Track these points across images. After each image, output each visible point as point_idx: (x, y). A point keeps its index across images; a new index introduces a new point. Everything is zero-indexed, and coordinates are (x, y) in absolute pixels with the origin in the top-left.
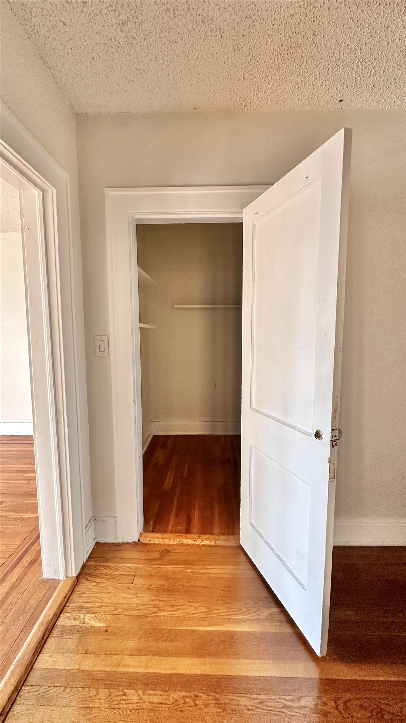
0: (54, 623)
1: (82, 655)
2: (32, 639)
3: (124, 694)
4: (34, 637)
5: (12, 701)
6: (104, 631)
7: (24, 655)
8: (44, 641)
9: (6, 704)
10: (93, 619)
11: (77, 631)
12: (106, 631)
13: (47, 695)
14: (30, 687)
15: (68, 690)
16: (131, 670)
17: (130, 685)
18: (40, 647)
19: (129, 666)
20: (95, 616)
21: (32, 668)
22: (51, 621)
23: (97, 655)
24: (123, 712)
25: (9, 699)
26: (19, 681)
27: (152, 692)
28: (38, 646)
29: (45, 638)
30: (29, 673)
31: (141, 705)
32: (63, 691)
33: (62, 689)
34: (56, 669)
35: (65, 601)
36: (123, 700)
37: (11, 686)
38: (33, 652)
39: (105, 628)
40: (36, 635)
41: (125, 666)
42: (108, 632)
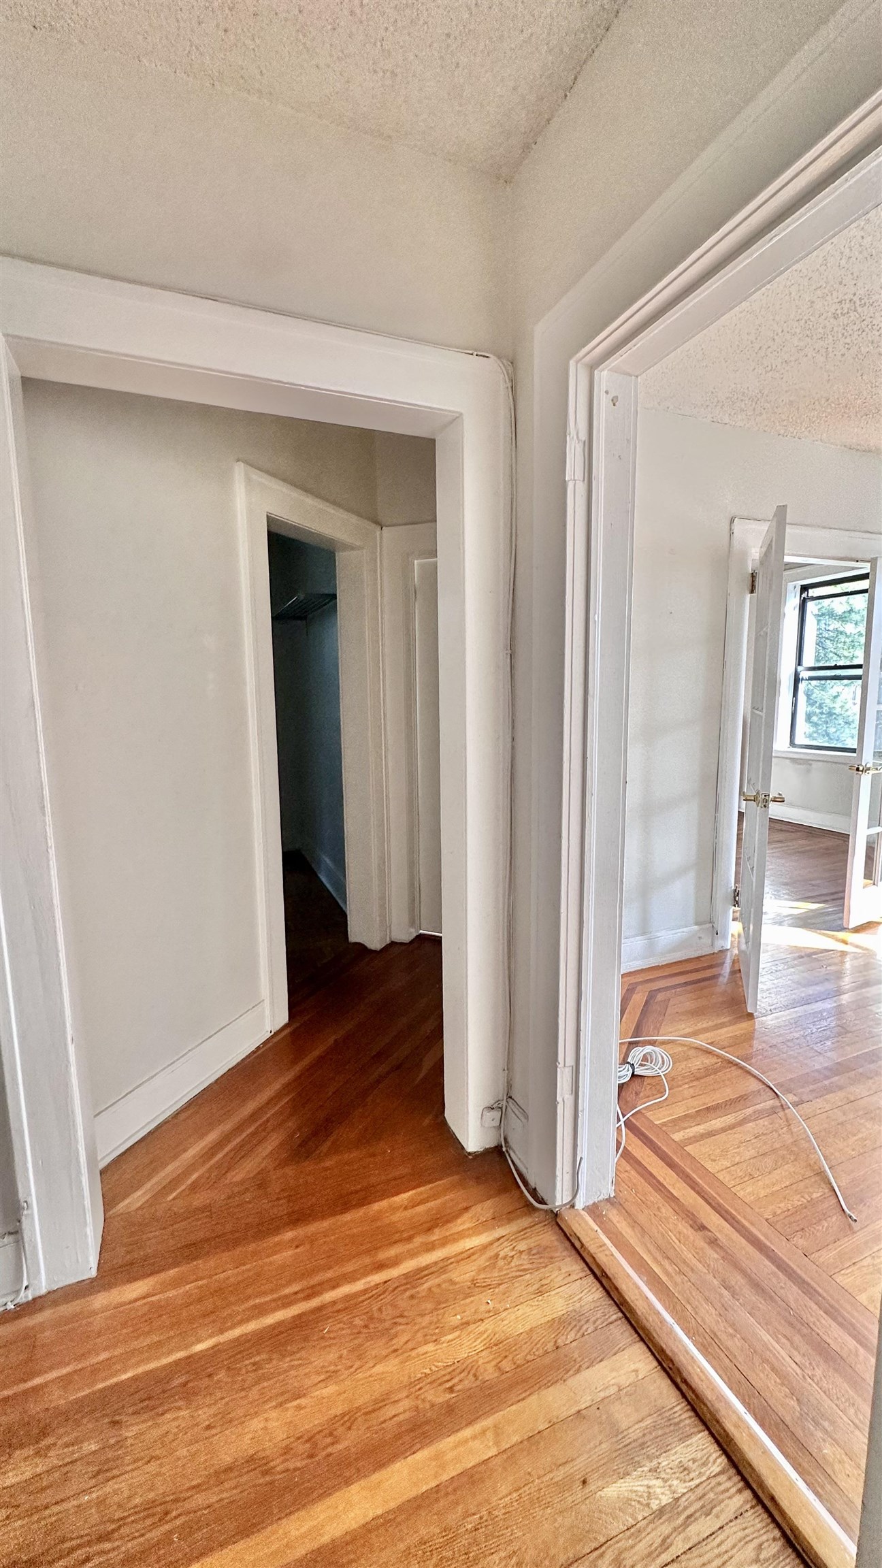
0: (709, 1424)
1: (583, 1406)
2: (699, 1367)
3: (451, 1389)
4: (702, 1371)
5: (612, 1293)
6: (590, 1481)
7: (676, 1339)
8: (679, 1380)
9: (613, 1284)
10: (645, 1495)
11: (644, 1443)
12: (584, 1482)
13: (575, 1326)
14: (610, 1320)
15: (550, 1347)
16: (467, 1432)
17: (450, 1409)
18: (670, 1368)
19: (474, 1437)
20: (648, 1505)
21: (642, 1340)
22: (718, 1421)
23: (555, 1420)
24: (436, 1367)
25: (617, 1289)
26: (632, 1311)
27: (401, 1417)
28: (674, 1364)
29: (683, 1387)
30: (637, 1332)
31: (413, 1390)
32: (556, 1342)
33: (560, 1342)
34: (601, 1361)
35: (760, 1494)
36: (448, 1381)
37: (633, 1298)
38: (668, 1352)
39: (593, 1487)
40: (703, 1378)
41: (484, 1432)
42: (578, 1483)
